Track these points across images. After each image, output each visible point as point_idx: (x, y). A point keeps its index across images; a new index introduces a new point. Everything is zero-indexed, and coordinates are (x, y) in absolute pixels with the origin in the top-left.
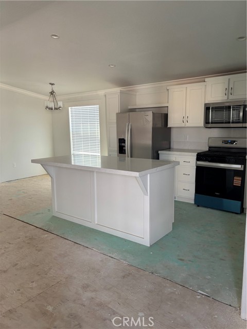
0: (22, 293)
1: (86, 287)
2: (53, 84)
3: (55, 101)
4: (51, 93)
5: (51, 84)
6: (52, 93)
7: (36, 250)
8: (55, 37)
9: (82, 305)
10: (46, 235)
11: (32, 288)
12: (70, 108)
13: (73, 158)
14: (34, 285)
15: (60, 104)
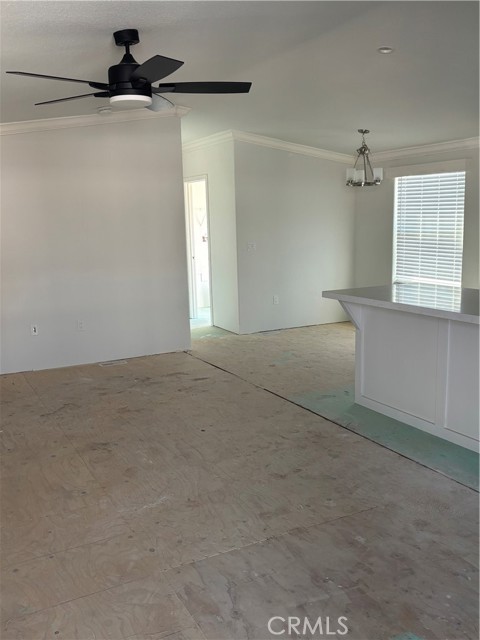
0: (314, 511)
1: (422, 525)
2: (366, 132)
3: (368, 167)
4: (361, 150)
5: (361, 131)
6: (363, 150)
7: (330, 455)
8: (385, 51)
9: (415, 546)
10: (345, 435)
11: (328, 508)
12: (397, 179)
13: (394, 291)
14: (332, 504)
15: (378, 173)
